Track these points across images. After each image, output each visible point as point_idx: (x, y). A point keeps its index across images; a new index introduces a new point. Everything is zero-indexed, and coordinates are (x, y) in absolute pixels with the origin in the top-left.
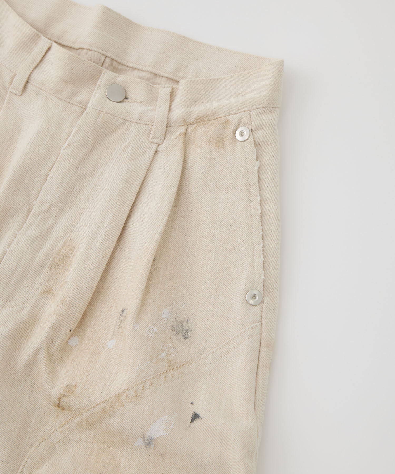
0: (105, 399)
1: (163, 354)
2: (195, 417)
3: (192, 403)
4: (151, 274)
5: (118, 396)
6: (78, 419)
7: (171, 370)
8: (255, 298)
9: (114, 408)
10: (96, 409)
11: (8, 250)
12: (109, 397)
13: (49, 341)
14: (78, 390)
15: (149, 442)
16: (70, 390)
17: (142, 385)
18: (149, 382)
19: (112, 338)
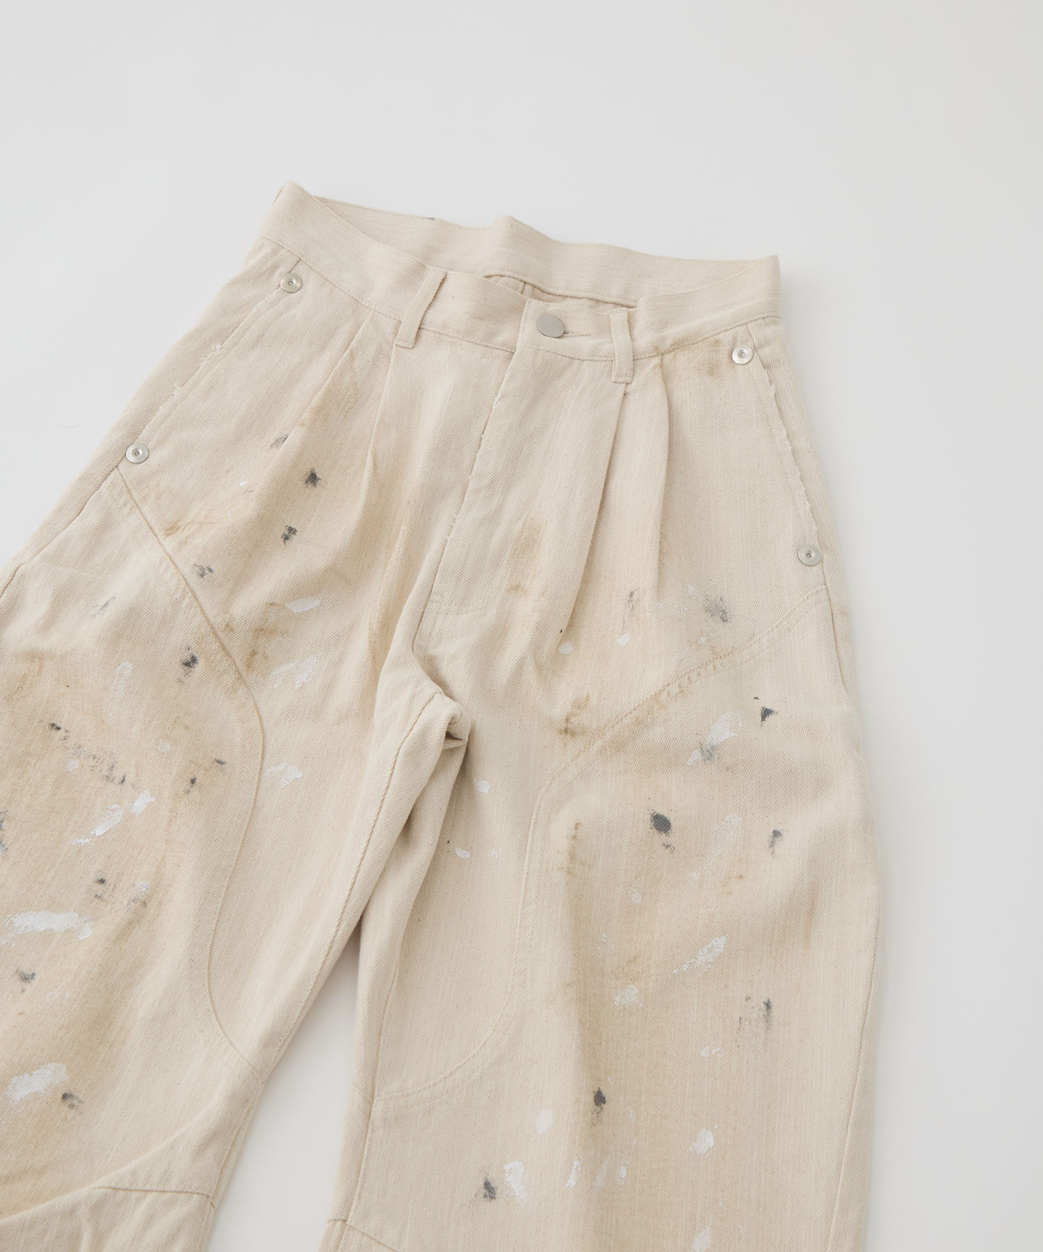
0: (636, 705)
1: (703, 640)
2: (766, 713)
3: (756, 698)
4: (661, 544)
5: (656, 697)
6: (599, 743)
7: (719, 659)
8: (811, 556)
9: (652, 714)
10: (626, 721)
11: (448, 538)
12: (641, 702)
13: (536, 647)
14: (593, 702)
15: (709, 754)
16: (580, 705)
17: (687, 676)
18: (695, 672)
19: (622, 634)
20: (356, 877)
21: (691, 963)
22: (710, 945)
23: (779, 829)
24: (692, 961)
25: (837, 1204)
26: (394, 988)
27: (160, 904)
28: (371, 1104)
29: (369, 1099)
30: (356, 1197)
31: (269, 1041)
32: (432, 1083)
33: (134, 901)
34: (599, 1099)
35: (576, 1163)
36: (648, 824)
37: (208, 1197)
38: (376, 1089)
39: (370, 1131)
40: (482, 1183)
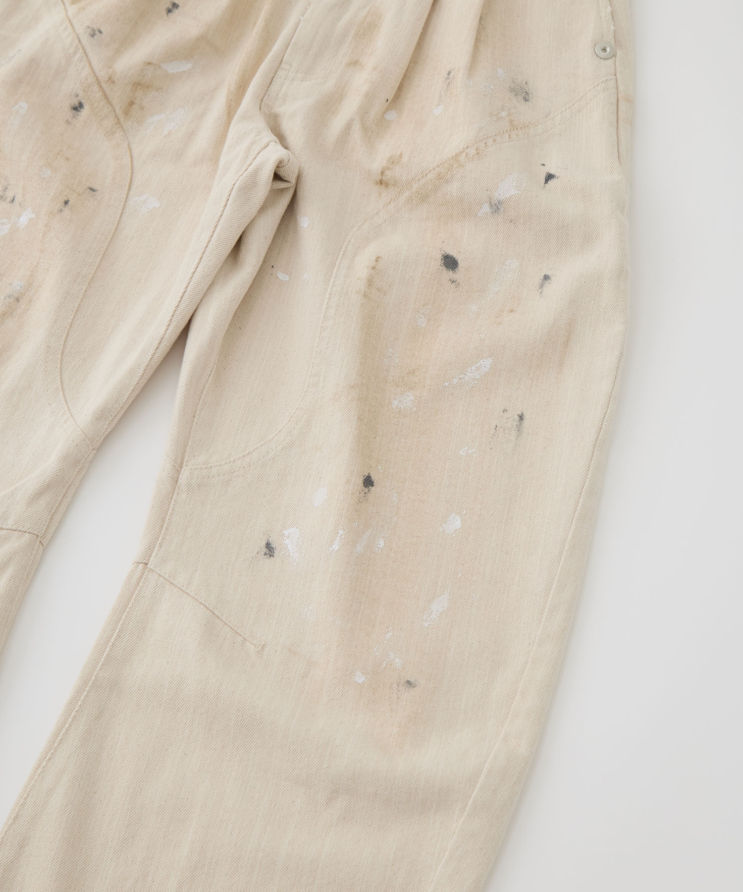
0: (440, 163)
1: (504, 114)
2: (549, 177)
3: (543, 165)
4: (479, 32)
5: (456, 157)
6: (407, 194)
7: (515, 130)
8: (606, 51)
9: (452, 171)
10: (430, 176)
11: (302, 19)
12: (444, 161)
13: (363, 112)
14: (405, 159)
15: (497, 207)
16: (394, 161)
17: (484, 142)
18: (492, 139)
19: (438, 105)
20: (187, 287)
21: (460, 378)
22: (478, 365)
23: (549, 273)
24: (462, 376)
25: (555, 582)
26: (210, 380)
27: (30, 301)
28: (179, 472)
29: (178, 466)
30: (158, 545)
31: (101, 415)
32: (232, 459)
33: (9, 297)
34: (368, 482)
35: (341, 532)
36: (439, 262)
37: (38, 536)
38: (185, 460)
39: (176, 494)
40: (264, 543)
